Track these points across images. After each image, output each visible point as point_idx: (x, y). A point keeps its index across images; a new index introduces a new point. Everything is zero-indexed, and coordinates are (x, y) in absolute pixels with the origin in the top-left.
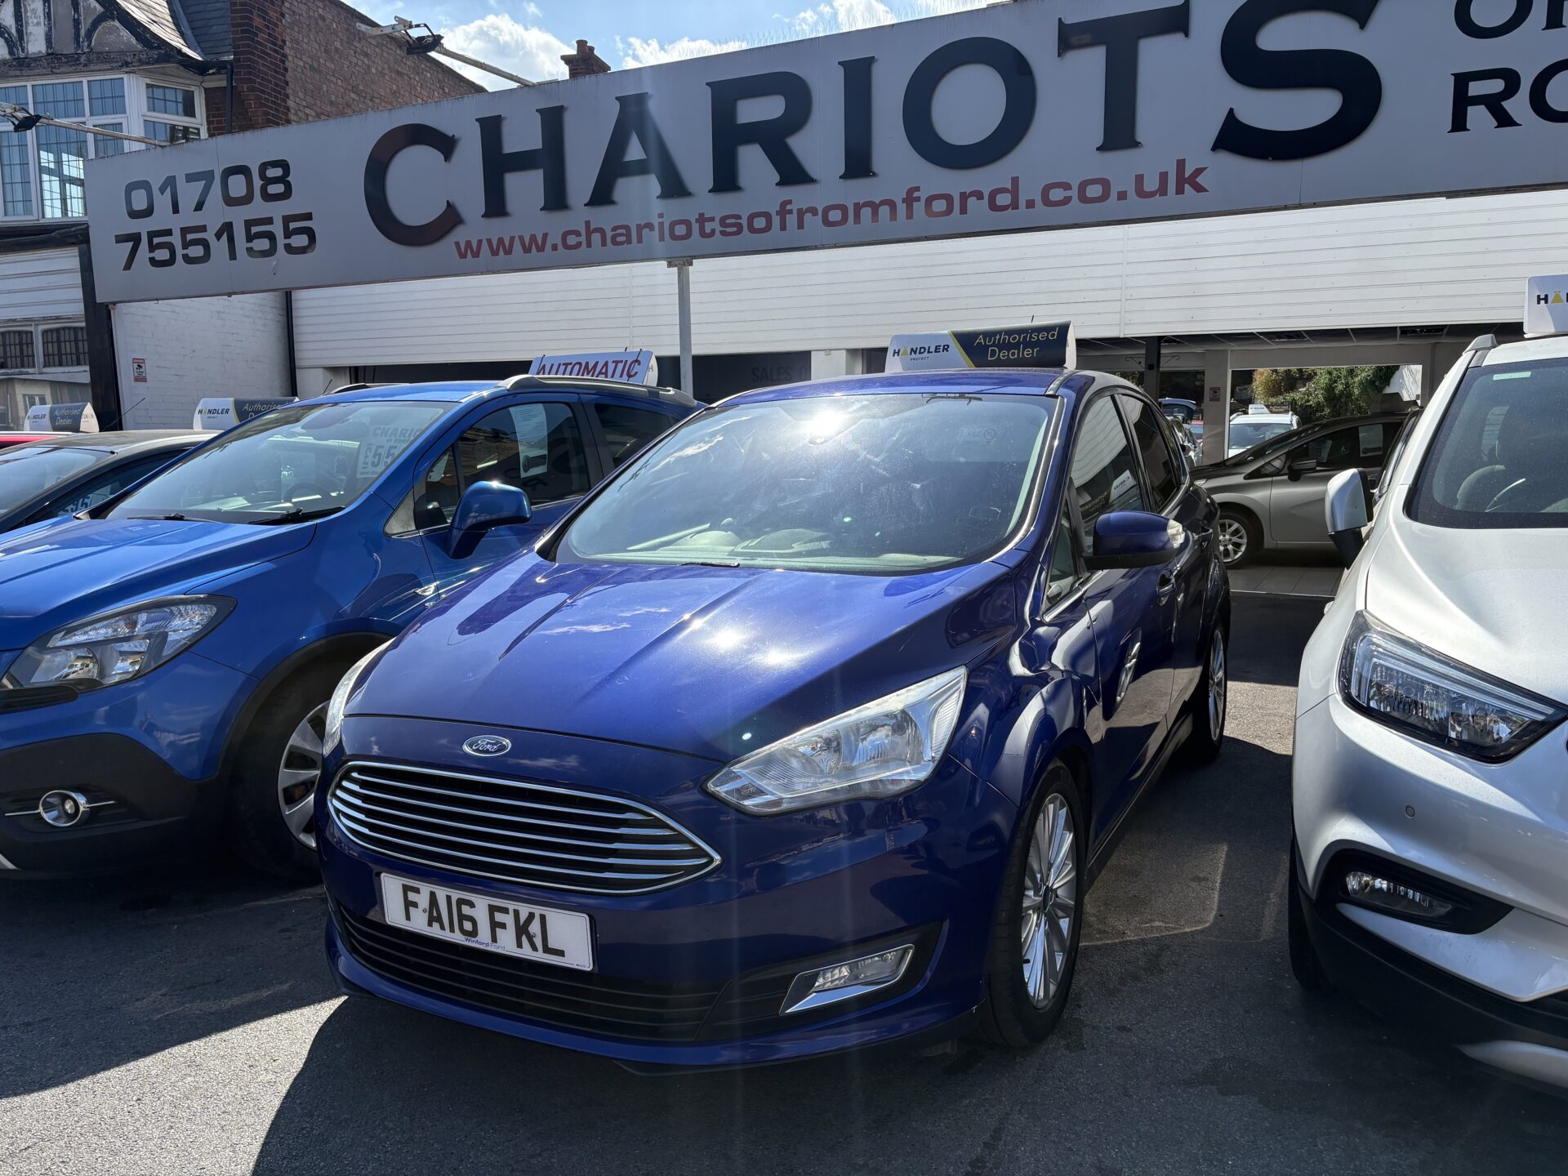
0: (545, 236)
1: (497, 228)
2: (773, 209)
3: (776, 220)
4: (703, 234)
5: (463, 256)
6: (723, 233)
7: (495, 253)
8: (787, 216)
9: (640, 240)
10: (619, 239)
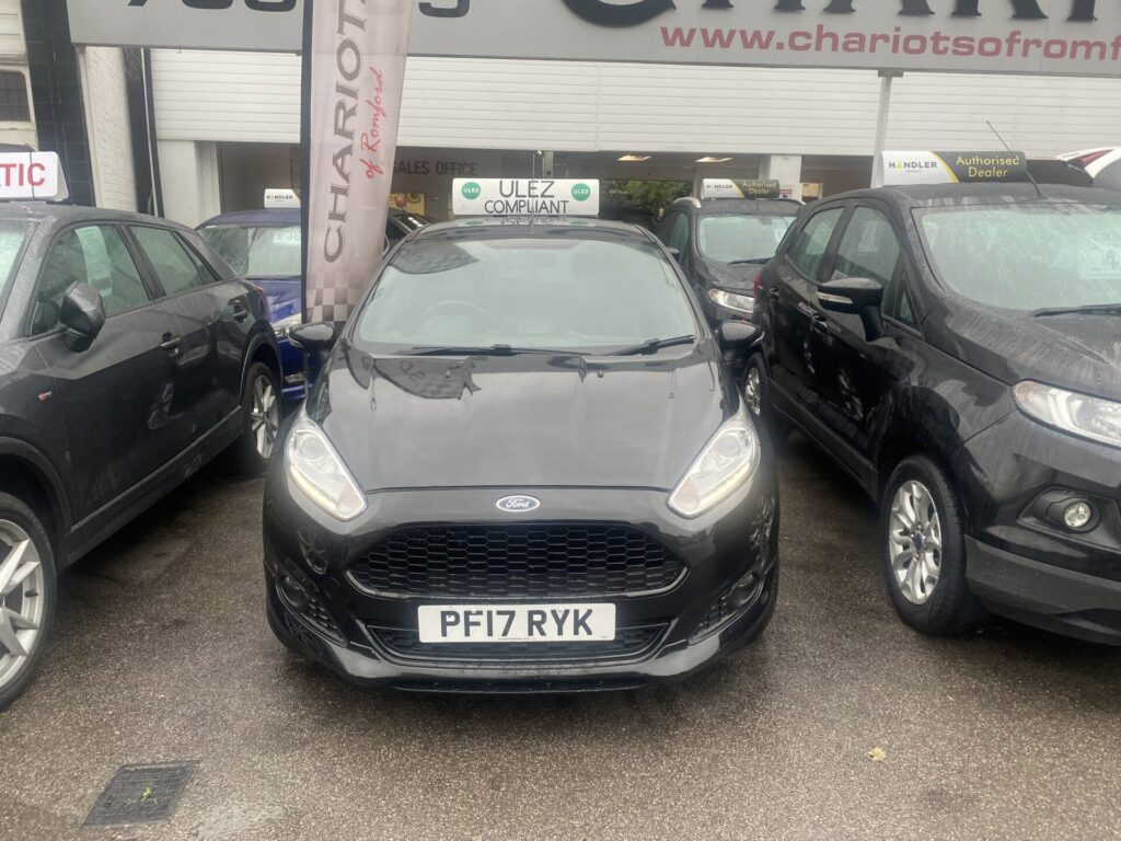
0: (771, 34)
1: (716, 20)
2: (1003, 36)
3: (1005, 47)
4: (936, 50)
5: (669, 42)
6: (955, 52)
7: (709, 44)
8: (1016, 45)
9: (873, 49)
10: (852, 46)
